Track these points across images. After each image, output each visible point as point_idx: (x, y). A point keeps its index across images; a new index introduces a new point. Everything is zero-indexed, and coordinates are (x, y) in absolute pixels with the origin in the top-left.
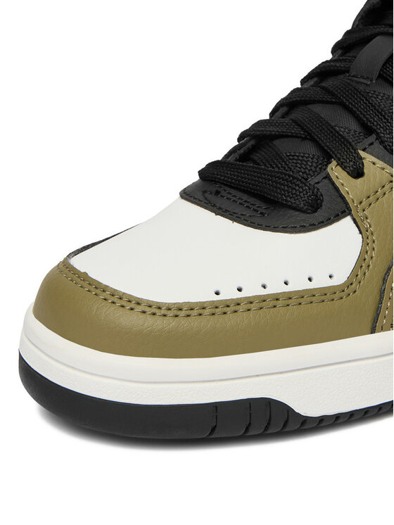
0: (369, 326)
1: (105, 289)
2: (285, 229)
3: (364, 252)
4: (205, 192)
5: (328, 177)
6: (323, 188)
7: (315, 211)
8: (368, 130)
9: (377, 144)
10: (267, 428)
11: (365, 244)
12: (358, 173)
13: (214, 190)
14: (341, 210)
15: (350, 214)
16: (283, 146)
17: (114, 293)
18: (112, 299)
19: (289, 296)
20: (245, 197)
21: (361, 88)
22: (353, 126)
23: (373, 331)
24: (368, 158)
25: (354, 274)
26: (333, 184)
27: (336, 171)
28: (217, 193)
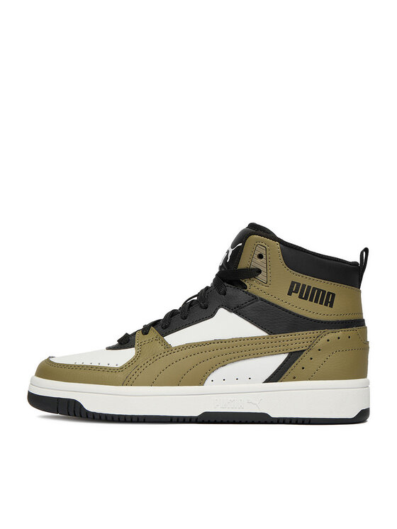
3: (132, 359)
11: (136, 355)
12: (146, 333)
15: (134, 347)
25: (125, 365)
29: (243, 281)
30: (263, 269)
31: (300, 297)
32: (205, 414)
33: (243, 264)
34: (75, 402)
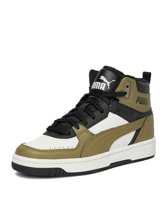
0: (80, 156)
1: (30, 147)
2: (64, 138)
3: (79, 143)
4: (48, 133)
5: (72, 129)
6: (71, 131)
7: (70, 135)
8: (81, 121)
9: (82, 123)
10: (59, 175)
11: (79, 141)
12: (78, 128)
13: (50, 132)
14: (75, 135)
15: (76, 136)
16: (64, 124)
17: (31, 148)
18: (34, 150)
19: (68, 149)
20: (56, 133)
21: (80, 113)
22: (78, 120)
23: (80, 158)
24: (80, 126)
25: (77, 147)
26: (73, 130)
27: (74, 128)
28: (51, 133)
29: (118, 98)
30: (128, 92)
31: (140, 103)
32: (111, 164)
33: (118, 90)
34: (60, 169)
